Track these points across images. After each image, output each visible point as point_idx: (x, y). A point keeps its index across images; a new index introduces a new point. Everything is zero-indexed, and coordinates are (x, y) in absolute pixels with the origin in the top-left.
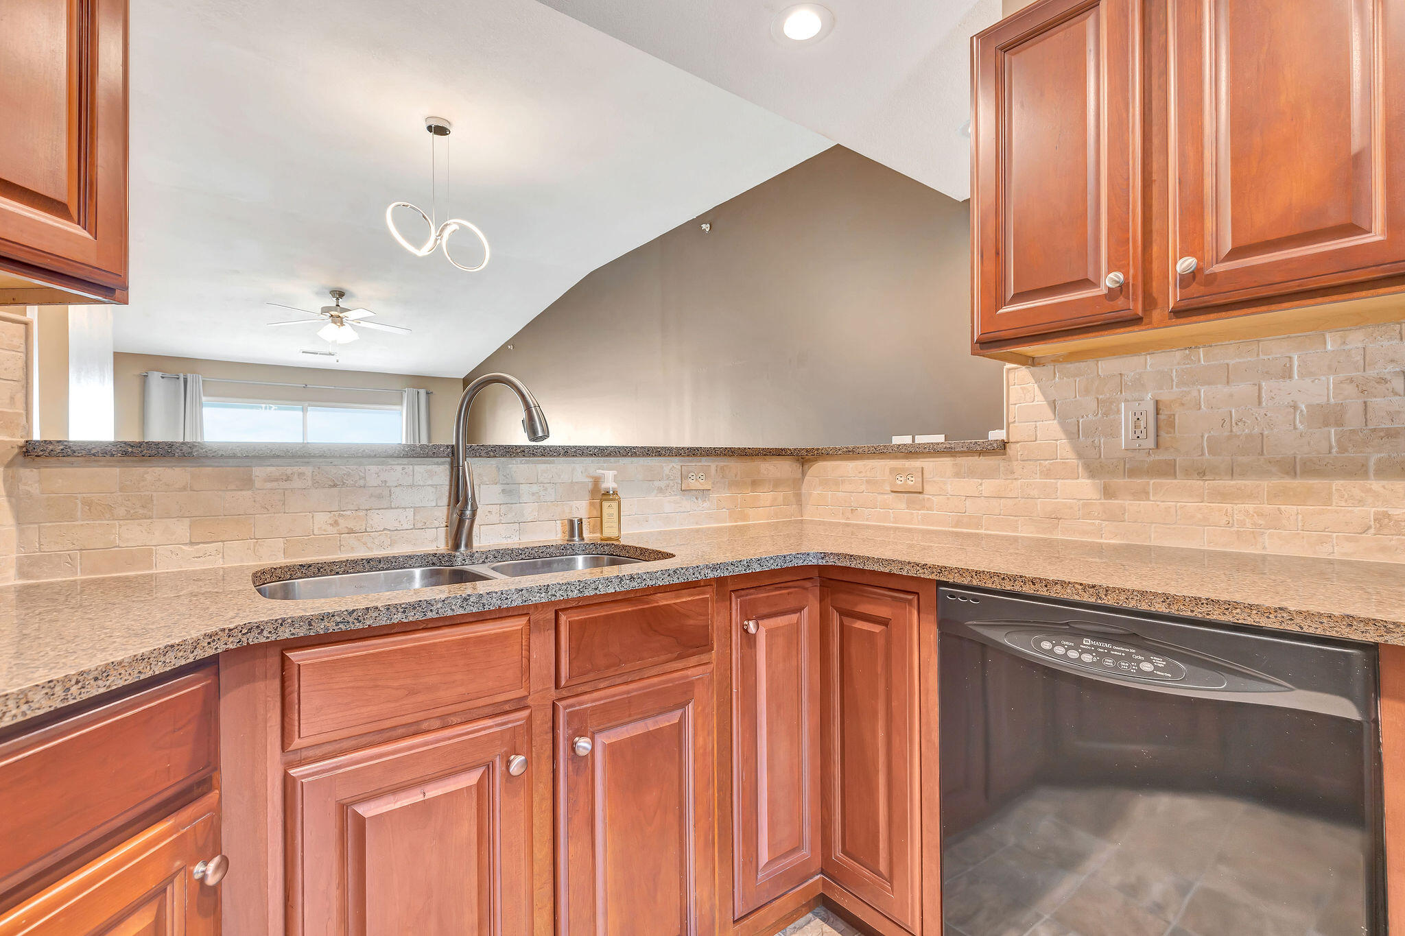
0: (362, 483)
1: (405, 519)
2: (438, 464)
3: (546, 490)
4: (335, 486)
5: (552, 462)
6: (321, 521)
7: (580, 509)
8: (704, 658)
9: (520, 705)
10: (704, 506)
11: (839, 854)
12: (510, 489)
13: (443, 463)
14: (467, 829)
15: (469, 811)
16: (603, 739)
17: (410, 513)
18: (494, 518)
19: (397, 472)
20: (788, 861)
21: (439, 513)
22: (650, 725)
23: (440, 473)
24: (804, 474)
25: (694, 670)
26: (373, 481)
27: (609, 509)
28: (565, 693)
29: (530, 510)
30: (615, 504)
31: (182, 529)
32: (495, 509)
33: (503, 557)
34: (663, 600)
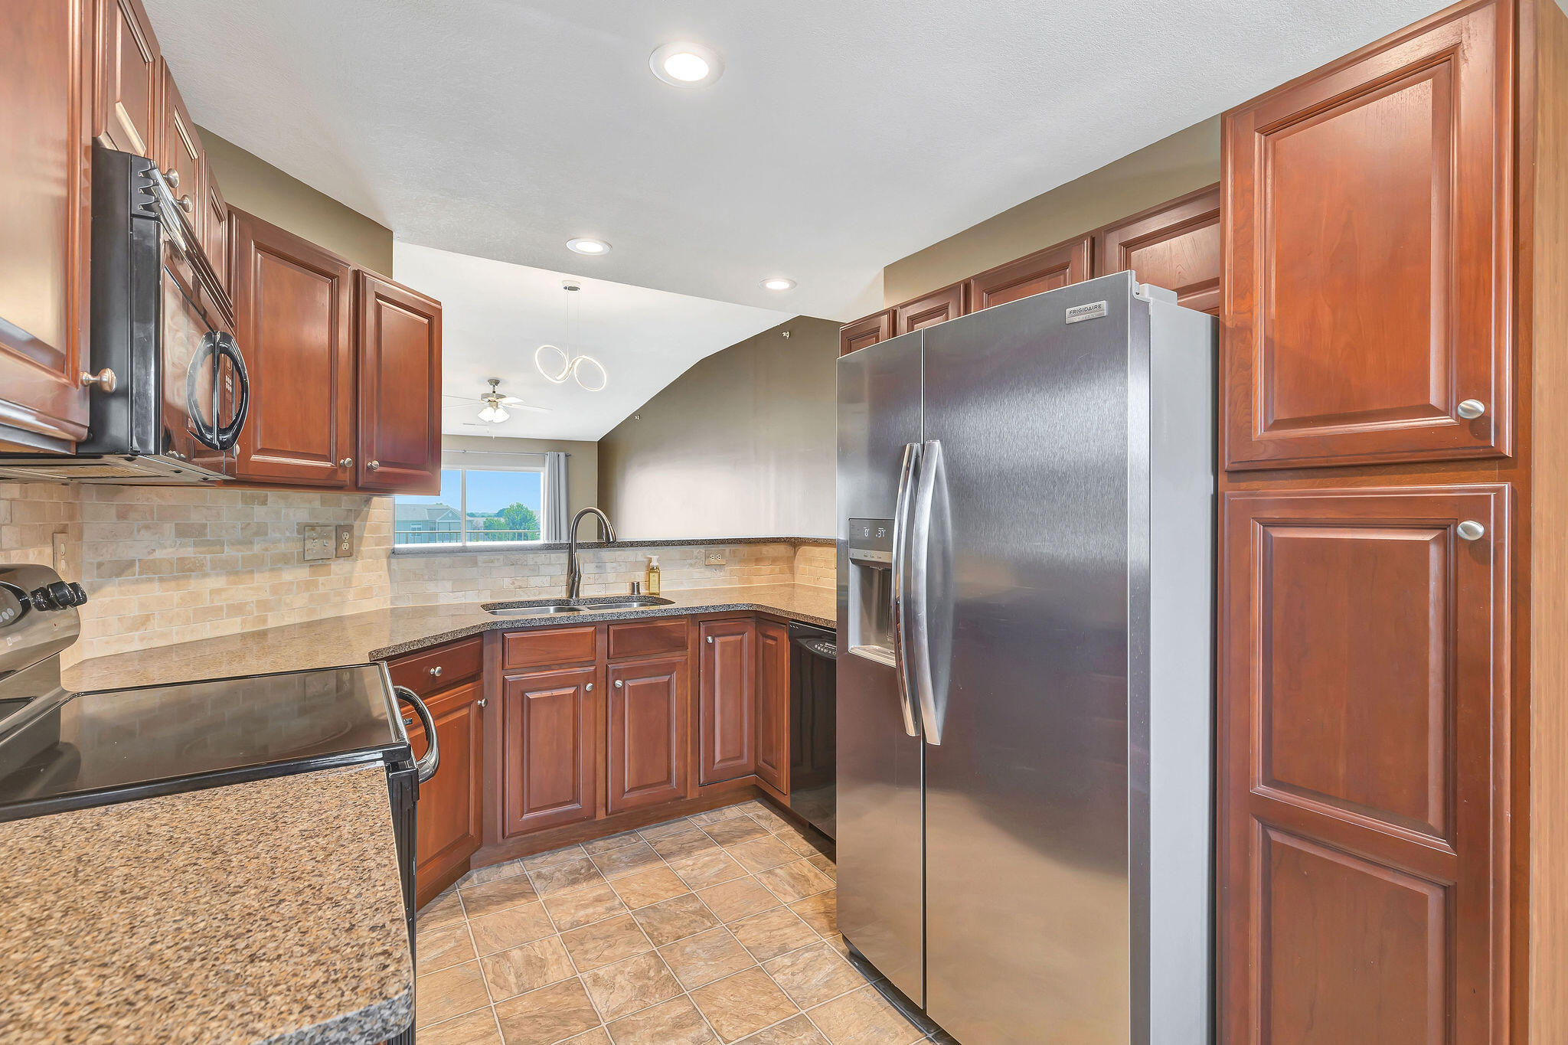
0: (525, 563)
1: (545, 581)
2: (562, 552)
3: (620, 566)
4: (513, 564)
5: (624, 550)
6: (507, 582)
7: (640, 576)
8: (684, 653)
9: (591, 663)
10: (720, 575)
11: (761, 762)
12: (600, 566)
13: (565, 552)
14: (568, 710)
15: (569, 704)
16: (630, 683)
17: (548, 578)
18: (591, 581)
19: (542, 557)
20: (732, 762)
21: (563, 578)
22: (653, 680)
23: (564, 557)
24: (795, 553)
25: (676, 657)
26: (531, 562)
27: (654, 577)
28: (611, 661)
29: (611, 577)
30: (656, 575)
31: (448, 585)
32: (592, 576)
33: (593, 602)
34: (660, 624)
